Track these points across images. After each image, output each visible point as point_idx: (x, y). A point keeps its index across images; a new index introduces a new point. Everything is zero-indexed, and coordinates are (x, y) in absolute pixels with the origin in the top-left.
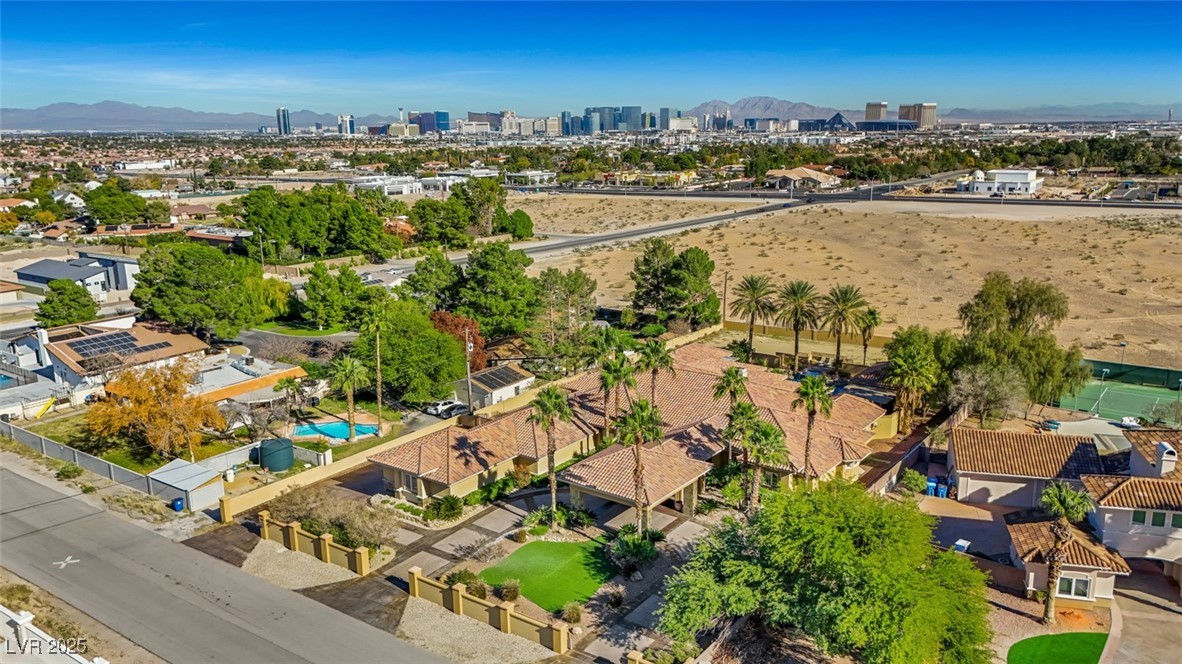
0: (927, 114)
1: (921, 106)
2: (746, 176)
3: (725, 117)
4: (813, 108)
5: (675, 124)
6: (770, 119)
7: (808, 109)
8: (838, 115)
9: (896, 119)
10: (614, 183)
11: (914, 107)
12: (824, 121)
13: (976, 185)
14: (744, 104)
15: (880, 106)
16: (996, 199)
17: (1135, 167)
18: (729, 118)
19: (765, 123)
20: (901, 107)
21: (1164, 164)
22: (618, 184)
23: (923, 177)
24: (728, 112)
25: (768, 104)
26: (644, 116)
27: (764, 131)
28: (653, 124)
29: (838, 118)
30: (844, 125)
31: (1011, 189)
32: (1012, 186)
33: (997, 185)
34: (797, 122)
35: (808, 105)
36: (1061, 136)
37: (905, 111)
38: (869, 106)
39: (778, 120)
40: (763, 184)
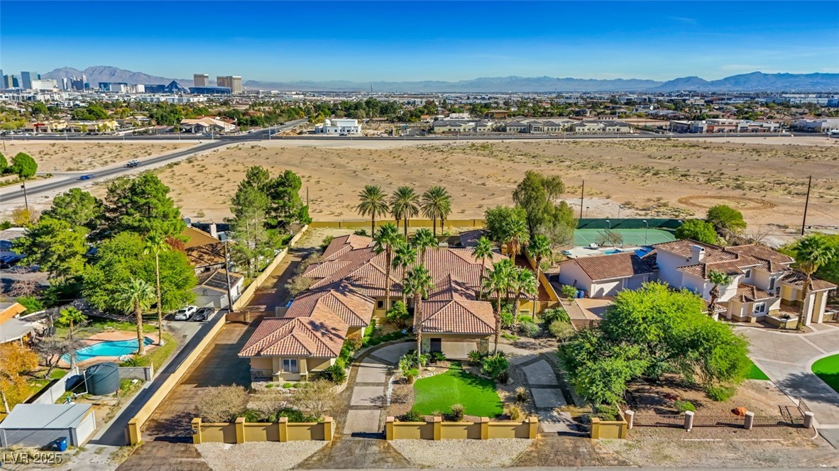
0: (236, 83)
1: (231, 78)
2: (158, 124)
3: (82, 81)
4: (149, 76)
5: (37, 85)
6: (120, 84)
7: (145, 77)
8: (174, 82)
9: (215, 86)
10: (45, 131)
11: (227, 78)
12: (164, 86)
13: (328, 128)
14: (91, 71)
15: (203, 76)
16: (342, 137)
17: (398, 118)
18: (85, 81)
19: (118, 86)
20: (218, 78)
21: (411, 116)
22: (49, 131)
23: (281, 124)
24: (84, 77)
25: (113, 72)
26: (6, 78)
27: (118, 92)
28: (15, 83)
29: (174, 84)
30: (179, 89)
31: (348, 131)
32: (349, 129)
33: (340, 128)
34: (143, 86)
35: (145, 75)
36: (331, 100)
37: (221, 80)
38: (196, 76)
39: (126, 84)
40: (181, 130)
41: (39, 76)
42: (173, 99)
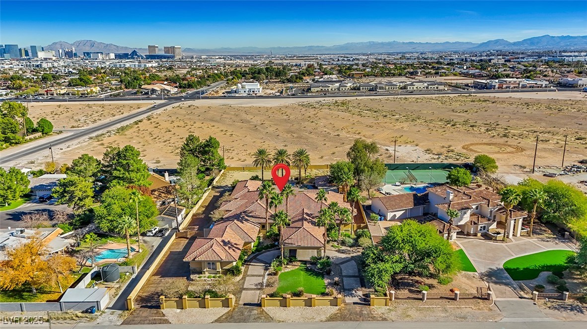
0: (177, 51)
1: (174, 47)
2: (126, 88)
3: (72, 51)
4: (118, 47)
5: (41, 55)
6: (99, 53)
7: (115, 47)
8: (134, 51)
9: (163, 53)
10: (52, 95)
11: (171, 47)
12: (128, 54)
13: (239, 90)
14: (78, 44)
15: (154, 47)
16: (249, 96)
17: (287, 79)
18: (74, 51)
19: (96, 54)
20: (165, 48)
21: (297, 78)
22: (55, 95)
23: (208, 86)
24: (73, 48)
25: (93, 44)
26: (20, 50)
27: (97, 59)
28: (27, 54)
29: (134, 53)
30: (138, 57)
31: (253, 91)
33: (247, 90)
34: (113, 54)
35: (114, 45)
36: (242, 63)
37: (167, 49)
38: (149, 47)
39: (102, 53)
40: (141, 92)
41: (42, 48)
42: (135, 65)
